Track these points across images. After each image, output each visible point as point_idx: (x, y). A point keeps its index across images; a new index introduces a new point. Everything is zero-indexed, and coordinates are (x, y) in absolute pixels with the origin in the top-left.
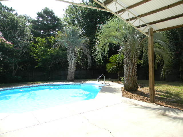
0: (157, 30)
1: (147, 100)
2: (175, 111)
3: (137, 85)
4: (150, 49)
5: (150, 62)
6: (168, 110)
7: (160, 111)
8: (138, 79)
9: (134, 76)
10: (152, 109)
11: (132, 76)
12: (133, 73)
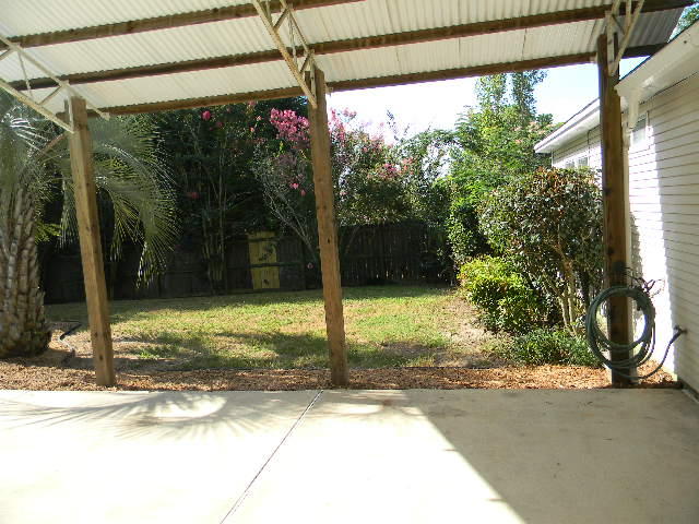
0: (104, 110)
1: (87, 379)
2: (184, 400)
3: (44, 327)
4: (79, 177)
5: (86, 232)
6: (162, 401)
7: (135, 410)
8: (45, 303)
9: (29, 290)
10: (106, 411)
11: (20, 292)
12: (24, 279)
